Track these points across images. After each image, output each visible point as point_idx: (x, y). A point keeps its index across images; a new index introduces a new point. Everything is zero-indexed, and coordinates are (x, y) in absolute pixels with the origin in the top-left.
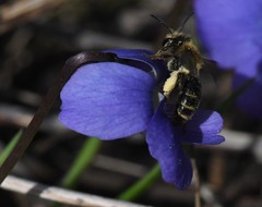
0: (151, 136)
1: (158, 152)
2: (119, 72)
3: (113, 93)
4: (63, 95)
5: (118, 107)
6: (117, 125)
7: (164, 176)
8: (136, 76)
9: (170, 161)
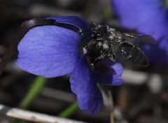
0: (73, 78)
1: (77, 89)
2: (57, 32)
3: (53, 46)
5: (56, 56)
6: (56, 68)
8: (68, 35)
9: (84, 95)
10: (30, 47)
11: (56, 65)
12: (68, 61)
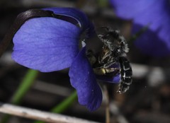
0: (72, 72)
1: (77, 83)
2: (55, 24)
3: (50, 39)
4: (15, 40)
5: (53, 49)
6: (53, 62)
7: (79, 101)
8: (67, 27)
9: (85, 90)
10: (26, 40)
11: (53, 59)
12: (66, 54)
